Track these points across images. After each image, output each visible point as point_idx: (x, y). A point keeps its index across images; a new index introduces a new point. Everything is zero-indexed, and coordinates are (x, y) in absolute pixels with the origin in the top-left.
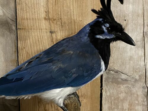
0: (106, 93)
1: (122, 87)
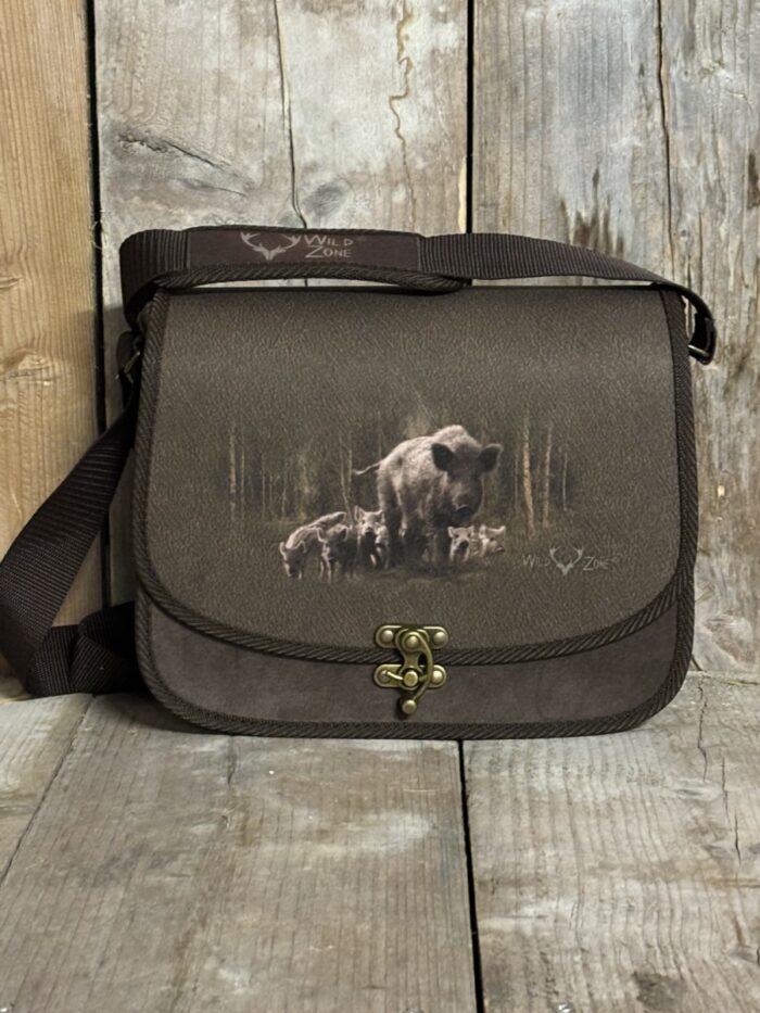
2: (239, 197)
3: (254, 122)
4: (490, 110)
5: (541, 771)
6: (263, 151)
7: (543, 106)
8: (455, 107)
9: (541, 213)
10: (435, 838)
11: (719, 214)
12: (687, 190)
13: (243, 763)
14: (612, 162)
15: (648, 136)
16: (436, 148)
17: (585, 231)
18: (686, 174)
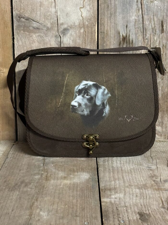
0: (17, 42)
1: (34, 36)
2: (45, 31)
3: (49, 14)
4: (103, 10)
5: (115, 162)
6: (51, 20)
7: (115, 10)
8: (95, 10)
9: (114, 34)
10: (91, 178)
11: (155, 35)
12: (147, 29)
13: (47, 161)
14: (130, 23)
15: (139, 17)
16: (90, 19)
17: (124, 39)
18: (147, 25)
